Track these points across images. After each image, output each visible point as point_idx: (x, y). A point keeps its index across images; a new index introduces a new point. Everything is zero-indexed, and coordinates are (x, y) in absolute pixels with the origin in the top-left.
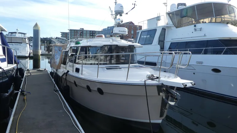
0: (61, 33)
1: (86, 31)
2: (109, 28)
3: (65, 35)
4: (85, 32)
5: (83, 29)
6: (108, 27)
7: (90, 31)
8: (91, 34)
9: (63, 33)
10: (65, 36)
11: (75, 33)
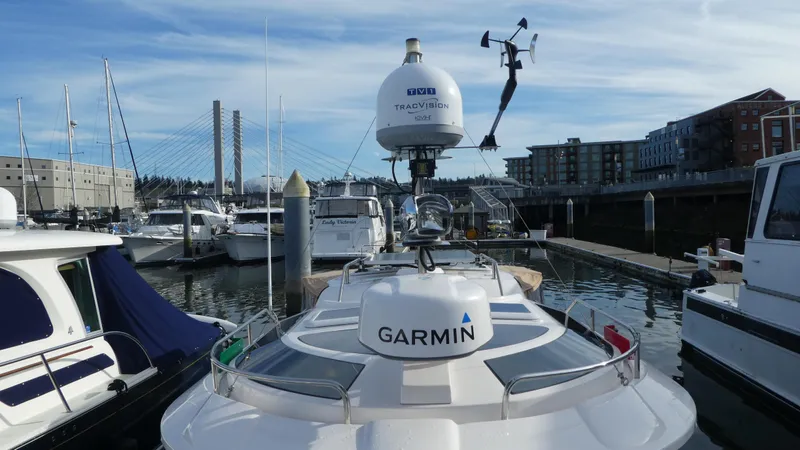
0: (506, 162)
1: (590, 146)
2: (674, 127)
3: (519, 166)
4: (584, 150)
5: (578, 140)
6: (670, 124)
7: (603, 145)
8: (608, 156)
9: (513, 160)
10: (519, 169)
11: (548, 156)
